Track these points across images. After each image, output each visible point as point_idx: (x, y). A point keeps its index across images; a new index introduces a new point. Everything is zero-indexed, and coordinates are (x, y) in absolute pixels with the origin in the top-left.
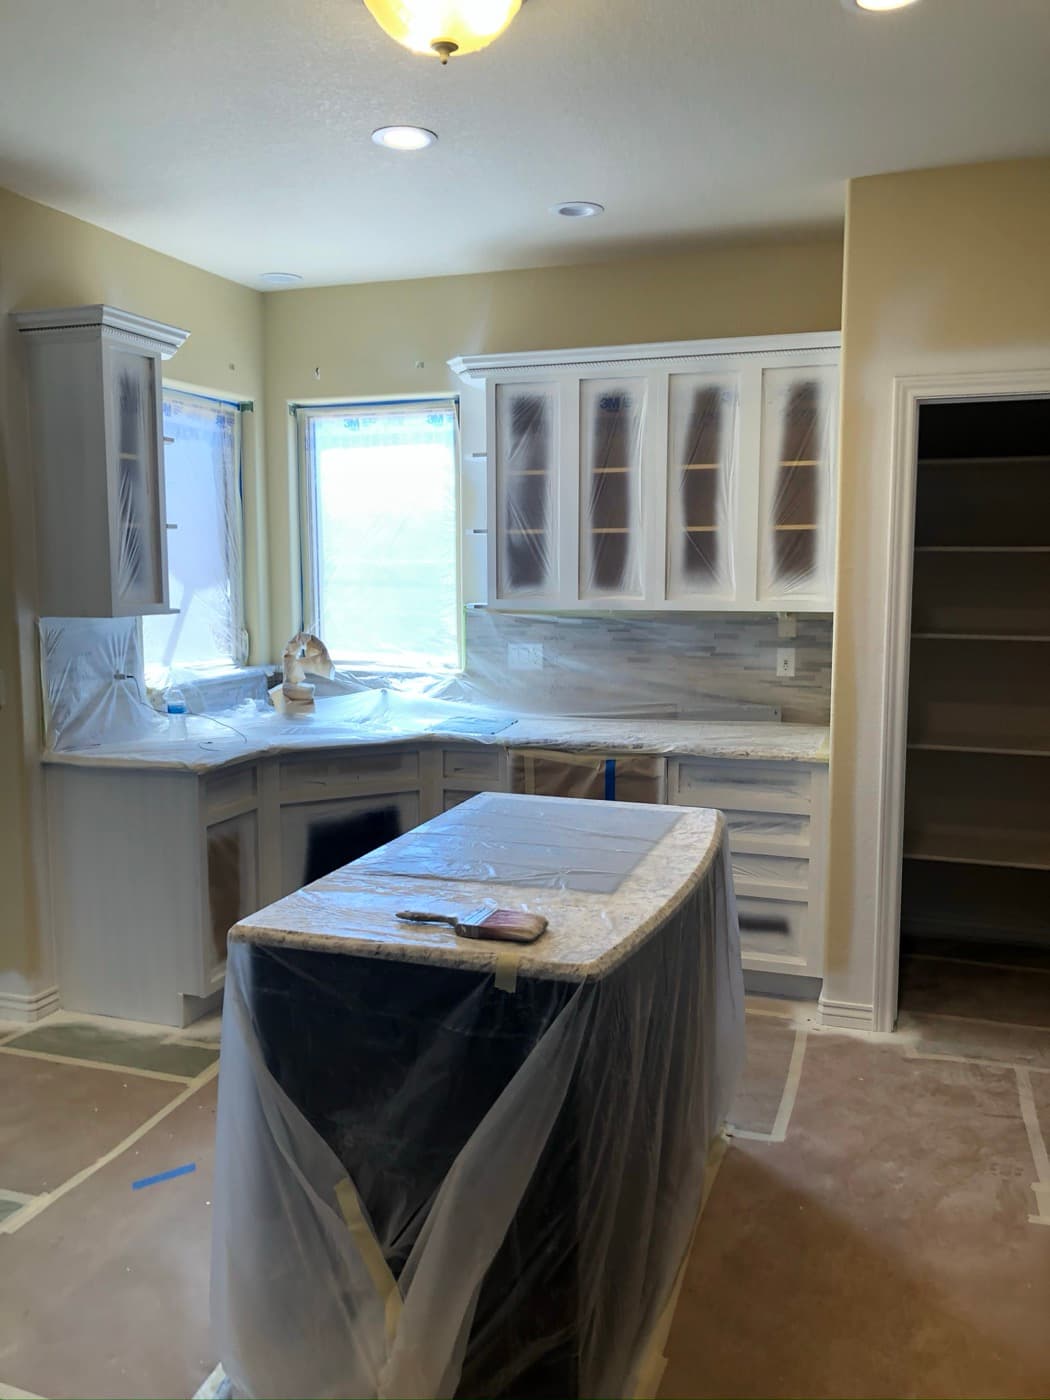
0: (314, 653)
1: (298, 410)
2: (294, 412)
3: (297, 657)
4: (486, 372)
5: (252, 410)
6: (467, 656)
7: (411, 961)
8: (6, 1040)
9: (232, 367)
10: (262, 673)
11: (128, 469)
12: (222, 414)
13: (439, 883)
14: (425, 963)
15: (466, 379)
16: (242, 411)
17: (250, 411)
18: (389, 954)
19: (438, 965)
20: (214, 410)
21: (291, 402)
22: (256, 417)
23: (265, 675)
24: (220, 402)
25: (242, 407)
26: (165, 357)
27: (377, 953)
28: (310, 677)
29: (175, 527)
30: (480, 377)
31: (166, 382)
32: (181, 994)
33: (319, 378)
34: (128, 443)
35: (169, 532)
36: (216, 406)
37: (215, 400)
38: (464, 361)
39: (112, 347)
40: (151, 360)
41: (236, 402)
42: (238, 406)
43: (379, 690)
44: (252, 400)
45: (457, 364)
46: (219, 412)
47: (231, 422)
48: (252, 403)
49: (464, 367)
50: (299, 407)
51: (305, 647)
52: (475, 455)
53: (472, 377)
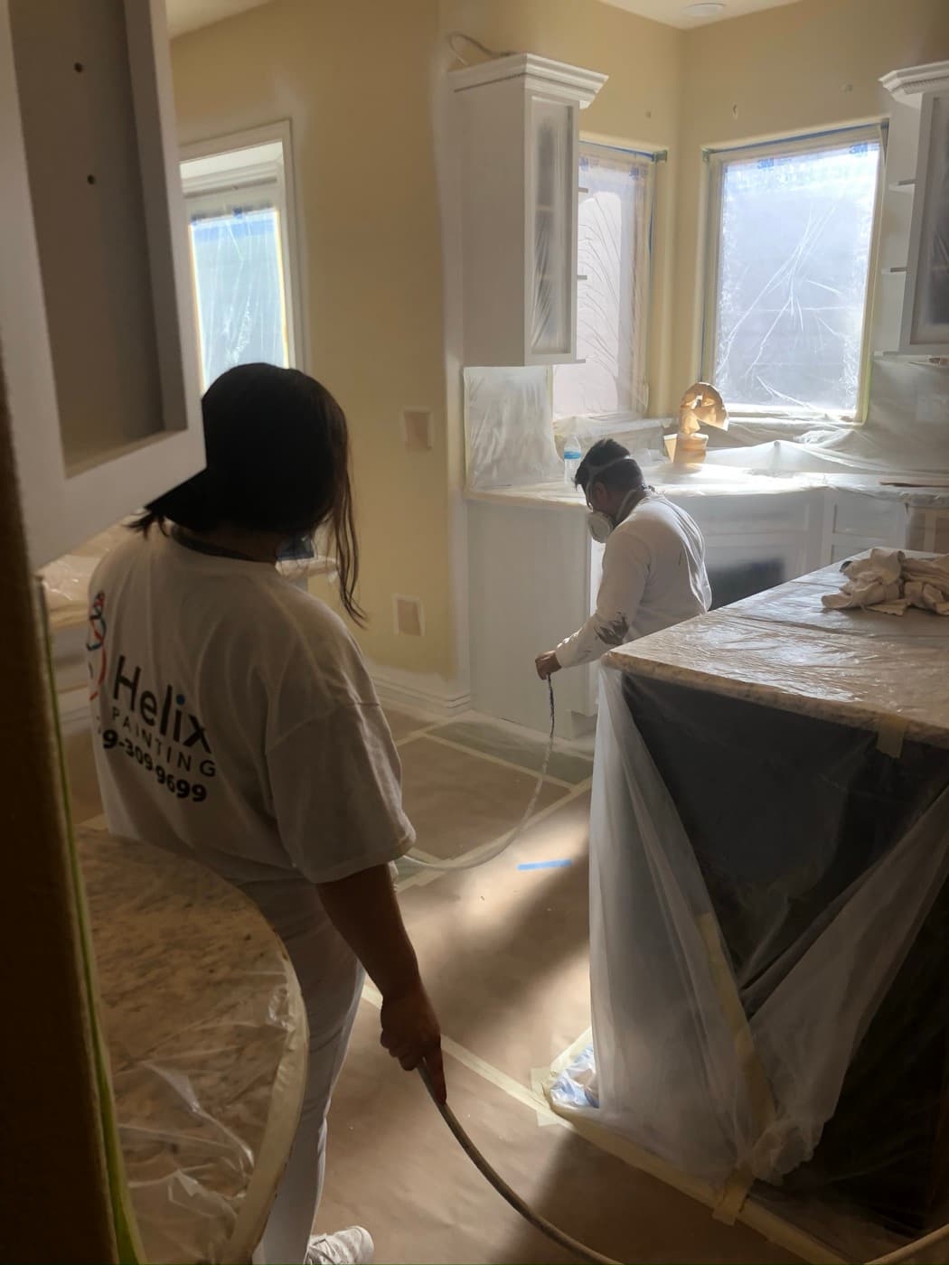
0: (710, 402)
1: (712, 156)
2: (708, 158)
3: (693, 407)
4: (920, 87)
5: (666, 160)
6: (869, 408)
7: (783, 708)
8: (431, 728)
9: (649, 115)
10: (659, 425)
11: (545, 222)
12: (636, 166)
13: (823, 634)
14: (799, 712)
15: (900, 97)
16: (657, 161)
17: (663, 162)
18: (760, 698)
19: (813, 715)
20: (628, 163)
21: (704, 148)
22: (669, 166)
23: (662, 427)
24: (636, 153)
25: (657, 158)
26: (584, 105)
27: (747, 696)
28: (704, 428)
29: (584, 278)
30: (918, 91)
31: (584, 136)
32: (569, 710)
33: (736, 116)
34: (545, 196)
35: (580, 283)
36: (631, 157)
37: (630, 152)
38: (899, 75)
39: (534, 98)
40: (570, 109)
41: (651, 153)
42: (652, 156)
43: (773, 443)
44: (667, 148)
45: (890, 81)
46: (634, 164)
47: (645, 173)
48: (666, 152)
49: (897, 82)
50: (713, 151)
51: (700, 397)
52: (901, 183)
53: (907, 93)
